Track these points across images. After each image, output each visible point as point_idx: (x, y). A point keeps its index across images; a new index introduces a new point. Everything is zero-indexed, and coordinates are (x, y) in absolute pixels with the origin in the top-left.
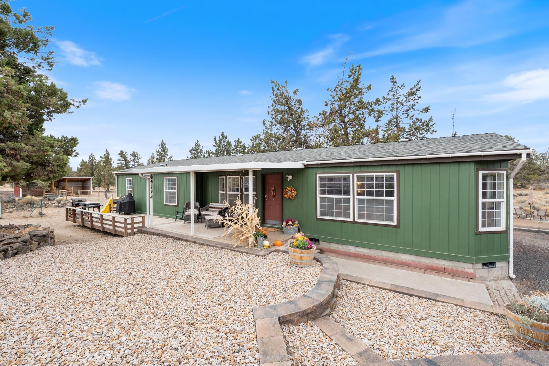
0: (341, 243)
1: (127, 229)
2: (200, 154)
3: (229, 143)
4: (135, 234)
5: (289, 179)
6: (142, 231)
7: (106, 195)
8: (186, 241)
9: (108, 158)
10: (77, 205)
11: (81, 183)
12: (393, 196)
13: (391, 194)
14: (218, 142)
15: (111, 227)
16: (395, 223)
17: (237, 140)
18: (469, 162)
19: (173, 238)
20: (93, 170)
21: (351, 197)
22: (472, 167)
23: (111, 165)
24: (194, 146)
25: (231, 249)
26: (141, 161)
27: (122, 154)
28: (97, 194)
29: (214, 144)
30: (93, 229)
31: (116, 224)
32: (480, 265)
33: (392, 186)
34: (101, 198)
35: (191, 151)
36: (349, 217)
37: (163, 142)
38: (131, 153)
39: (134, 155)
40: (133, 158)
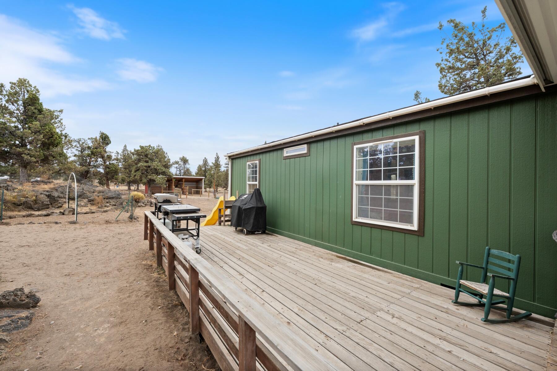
7: (215, 195)
11: (195, 183)
20: (205, 172)
23: (220, 168)
34: (210, 198)
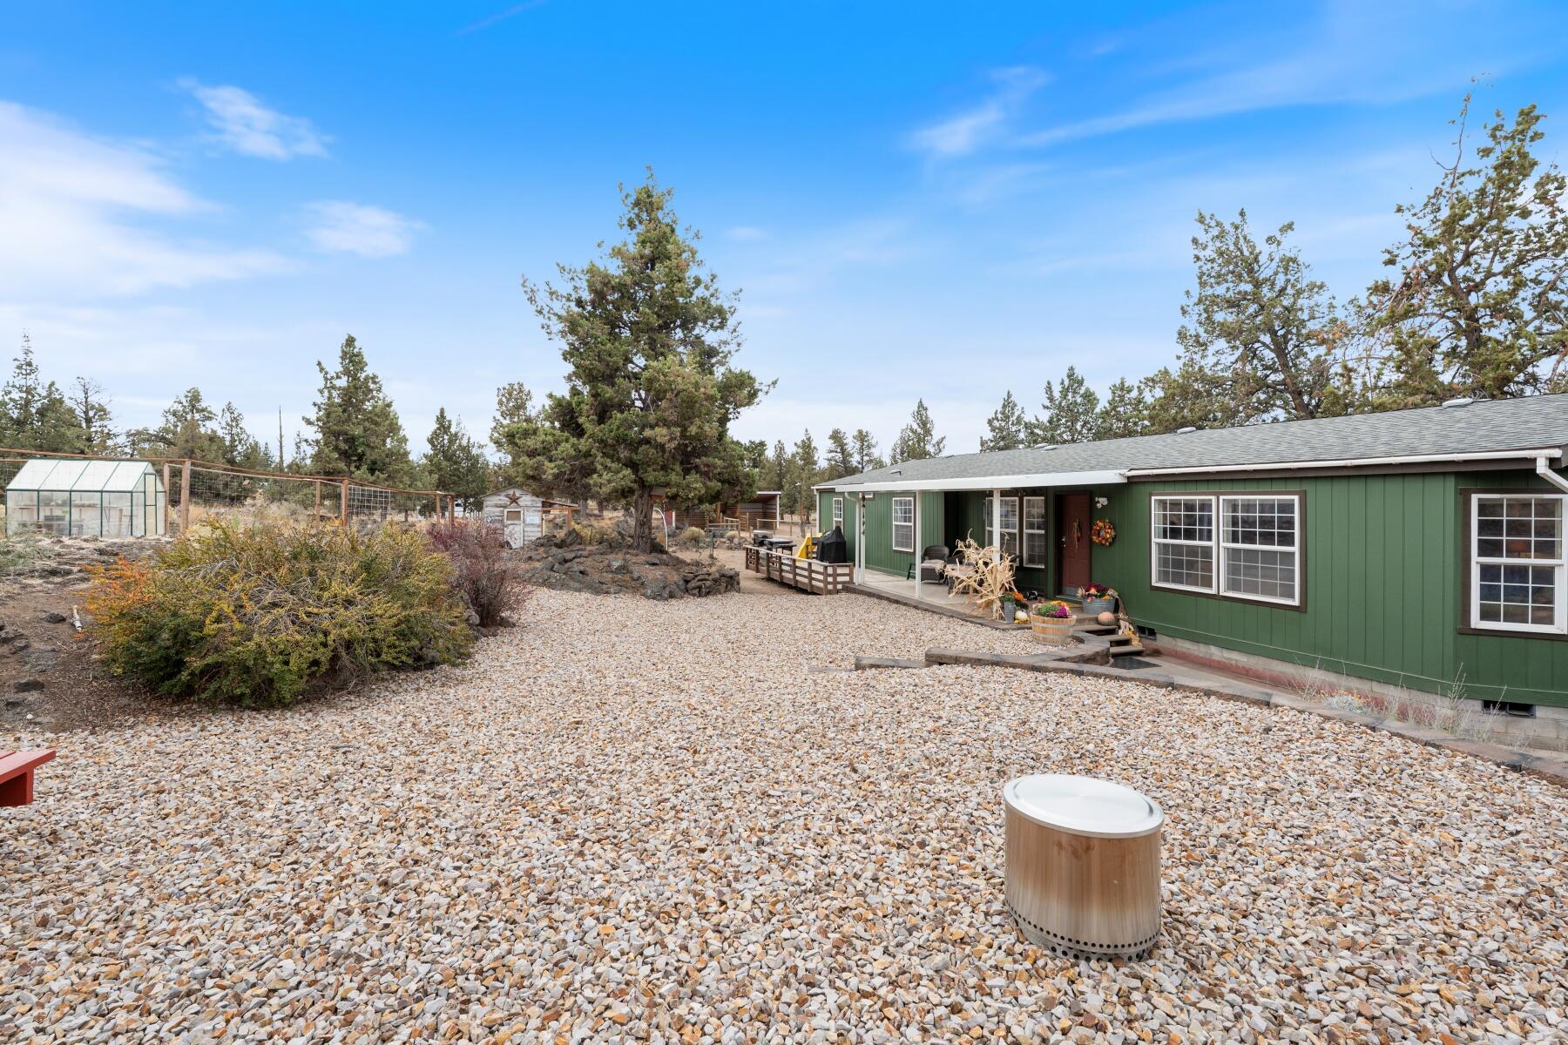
0: (1195, 639)
1: (826, 582)
2: (1014, 429)
3: (1090, 398)
4: (838, 592)
5: (1099, 506)
6: (849, 589)
7: (802, 529)
8: (905, 604)
9: (809, 446)
10: (761, 544)
11: (760, 505)
12: (1292, 544)
13: (1287, 539)
14: (1057, 395)
15: (806, 581)
16: (1296, 602)
17: (1118, 383)
18: (1444, 474)
19: (889, 600)
20: (781, 476)
21: (1213, 543)
22: (1450, 485)
23: (815, 463)
24: (1000, 409)
25: (965, 619)
26: (876, 452)
27: (836, 437)
28: (787, 528)
29: (1047, 403)
30: (783, 584)
31: (814, 575)
32: (1478, 705)
33: (1289, 523)
34: (794, 532)
35: (990, 422)
36: (1210, 586)
37: (921, 405)
38: (856, 433)
39: (862, 437)
40: (858, 445)
